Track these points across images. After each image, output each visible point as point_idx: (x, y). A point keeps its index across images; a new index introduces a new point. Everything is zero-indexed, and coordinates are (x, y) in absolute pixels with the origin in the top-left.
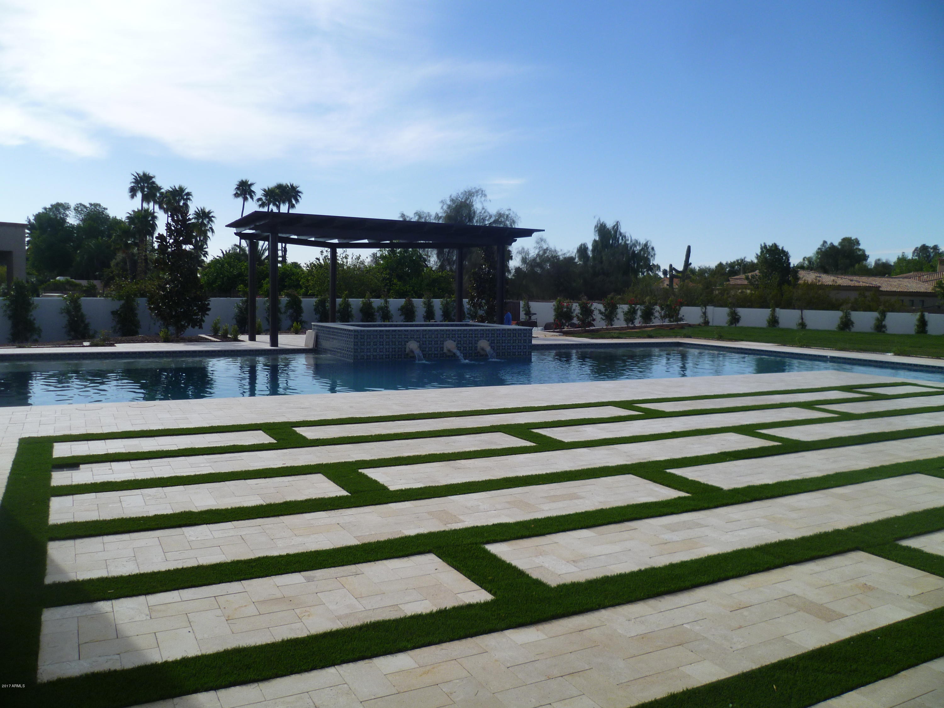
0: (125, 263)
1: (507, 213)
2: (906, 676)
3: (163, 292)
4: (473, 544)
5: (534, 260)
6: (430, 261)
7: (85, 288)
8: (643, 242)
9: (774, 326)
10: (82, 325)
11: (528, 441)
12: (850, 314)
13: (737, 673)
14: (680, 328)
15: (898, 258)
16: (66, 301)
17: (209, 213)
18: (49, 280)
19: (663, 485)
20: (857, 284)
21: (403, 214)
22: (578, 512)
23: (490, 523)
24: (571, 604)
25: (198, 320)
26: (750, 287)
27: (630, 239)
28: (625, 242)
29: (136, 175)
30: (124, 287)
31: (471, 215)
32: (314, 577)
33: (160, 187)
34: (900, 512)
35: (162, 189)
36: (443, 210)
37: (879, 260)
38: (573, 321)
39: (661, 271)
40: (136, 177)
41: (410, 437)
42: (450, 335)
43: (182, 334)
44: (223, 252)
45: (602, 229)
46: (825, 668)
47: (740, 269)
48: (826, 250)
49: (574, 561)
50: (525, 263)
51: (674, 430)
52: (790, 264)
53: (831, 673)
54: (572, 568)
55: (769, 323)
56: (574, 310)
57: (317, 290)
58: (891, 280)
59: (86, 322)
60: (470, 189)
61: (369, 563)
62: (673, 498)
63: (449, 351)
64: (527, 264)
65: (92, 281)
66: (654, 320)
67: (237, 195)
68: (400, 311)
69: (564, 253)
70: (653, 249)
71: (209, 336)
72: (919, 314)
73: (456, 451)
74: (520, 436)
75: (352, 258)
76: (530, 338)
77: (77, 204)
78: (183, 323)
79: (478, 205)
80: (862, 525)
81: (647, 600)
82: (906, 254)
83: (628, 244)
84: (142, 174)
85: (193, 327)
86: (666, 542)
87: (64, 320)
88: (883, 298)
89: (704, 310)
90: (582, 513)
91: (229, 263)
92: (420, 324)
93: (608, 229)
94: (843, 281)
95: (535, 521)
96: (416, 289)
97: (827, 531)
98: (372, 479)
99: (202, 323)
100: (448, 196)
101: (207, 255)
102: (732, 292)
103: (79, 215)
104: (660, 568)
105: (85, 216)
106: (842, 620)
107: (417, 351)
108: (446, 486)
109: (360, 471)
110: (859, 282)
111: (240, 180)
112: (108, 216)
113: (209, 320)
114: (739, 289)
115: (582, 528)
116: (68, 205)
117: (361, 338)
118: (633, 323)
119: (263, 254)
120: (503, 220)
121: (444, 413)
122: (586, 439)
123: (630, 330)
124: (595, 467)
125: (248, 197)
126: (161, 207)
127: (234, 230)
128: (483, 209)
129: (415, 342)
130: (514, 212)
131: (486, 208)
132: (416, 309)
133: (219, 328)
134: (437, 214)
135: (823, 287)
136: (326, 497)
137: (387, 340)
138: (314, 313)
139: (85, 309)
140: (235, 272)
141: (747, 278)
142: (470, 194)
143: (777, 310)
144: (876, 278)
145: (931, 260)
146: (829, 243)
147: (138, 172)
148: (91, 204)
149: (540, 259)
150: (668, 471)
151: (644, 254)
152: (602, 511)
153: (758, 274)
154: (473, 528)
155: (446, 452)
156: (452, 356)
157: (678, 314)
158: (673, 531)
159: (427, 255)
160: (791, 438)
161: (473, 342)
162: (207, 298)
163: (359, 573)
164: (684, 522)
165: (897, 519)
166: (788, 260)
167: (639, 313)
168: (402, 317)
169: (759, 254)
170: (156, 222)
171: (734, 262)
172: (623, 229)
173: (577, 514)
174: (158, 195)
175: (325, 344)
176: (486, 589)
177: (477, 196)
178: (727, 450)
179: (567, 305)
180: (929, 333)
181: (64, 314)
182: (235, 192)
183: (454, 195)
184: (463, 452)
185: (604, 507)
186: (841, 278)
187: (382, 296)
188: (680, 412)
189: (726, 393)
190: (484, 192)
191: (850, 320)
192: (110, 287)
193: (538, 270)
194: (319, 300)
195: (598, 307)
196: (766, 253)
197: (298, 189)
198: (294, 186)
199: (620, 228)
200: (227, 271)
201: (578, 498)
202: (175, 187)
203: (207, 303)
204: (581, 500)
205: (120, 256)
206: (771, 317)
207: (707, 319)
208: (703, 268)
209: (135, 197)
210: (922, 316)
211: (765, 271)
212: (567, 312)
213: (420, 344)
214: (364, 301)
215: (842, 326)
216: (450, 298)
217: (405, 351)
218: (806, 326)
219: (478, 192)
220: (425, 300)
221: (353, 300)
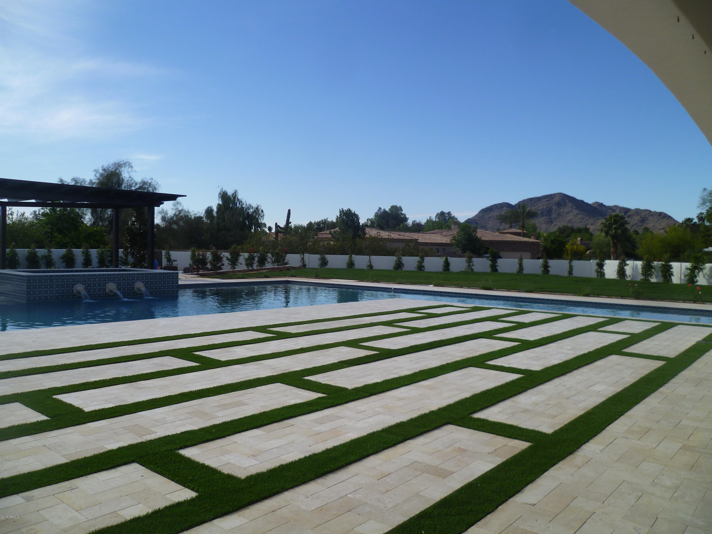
1: (150, 181)
2: (502, 509)
4: (169, 451)
5: (172, 218)
6: (85, 218)
8: (255, 206)
9: (351, 267)
11: (192, 361)
12: (401, 258)
13: (395, 526)
14: (286, 270)
15: (427, 220)
19: (305, 389)
20: (403, 238)
21: (61, 179)
22: (246, 415)
23: (179, 432)
24: (261, 491)
26: (333, 239)
27: (245, 204)
28: (242, 206)
31: (120, 182)
32: (33, 497)
34: (467, 395)
36: (97, 177)
37: (415, 221)
38: (207, 266)
39: (267, 227)
41: (92, 365)
42: (110, 278)
45: (224, 196)
46: (451, 512)
47: (324, 227)
48: (381, 214)
49: (253, 456)
50: (164, 221)
51: (302, 347)
52: (359, 223)
53: (456, 515)
54: (253, 462)
55: (348, 265)
56: (208, 257)
58: (424, 235)
60: (119, 162)
61: (81, 478)
62: (315, 398)
63: (111, 291)
64: (166, 222)
66: (266, 264)
68: (61, 259)
69: (195, 213)
70: (262, 211)
72: (444, 258)
73: (136, 374)
74: (185, 358)
75: (17, 215)
76: (177, 280)
79: (125, 174)
80: (446, 406)
81: (317, 479)
82: (432, 217)
83: (243, 208)
86: (318, 432)
88: (420, 247)
89: (302, 257)
90: (250, 416)
92: (80, 270)
93: (229, 196)
94: (395, 235)
95: (215, 426)
96: (74, 241)
97: (426, 412)
98: (67, 403)
100: (101, 166)
102: (321, 244)
104: (319, 453)
106: (452, 475)
107: (84, 292)
108: (134, 404)
109: (54, 397)
110: (405, 236)
114: (326, 241)
115: (252, 429)
117: (34, 282)
118: (252, 267)
120: (146, 186)
121: (117, 342)
122: (238, 358)
123: (250, 272)
124: (250, 379)
128: (130, 177)
129: (82, 285)
130: (155, 181)
131: (132, 177)
132: (76, 257)
134: (91, 181)
135: (382, 240)
136: (28, 422)
137: (57, 283)
141: (331, 233)
142: (119, 165)
143: (353, 255)
144: (415, 234)
145: (446, 222)
146: (382, 209)
149: (176, 218)
150: (306, 378)
151: (256, 215)
152: (264, 413)
153: (338, 230)
154: (165, 437)
155: (127, 375)
156: (113, 296)
157: (284, 260)
158: (321, 424)
159: (83, 213)
160: (384, 348)
161: (131, 284)
163: (74, 488)
164: (327, 416)
165: (466, 399)
166: (359, 221)
167: (256, 259)
168: (64, 264)
169: (339, 216)
171: (320, 221)
172: (240, 196)
173: (246, 418)
176: (188, 487)
177: (125, 167)
178: (344, 360)
179: (203, 254)
180: (451, 271)
183: (106, 166)
184: (141, 374)
185: (266, 410)
186: (393, 233)
187: (46, 247)
188: (302, 333)
189: (331, 317)
190: (130, 165)
191: (401, 262)
193: (175, 227)
195: (226, 255)
196: (343, 216)
199: (238, 195)
201: (244, 404)
204: (246, 406)
206: (349, 261)
207: (304, 263)
208: (297, 226)
210: (447, 259)
211: (343, 228)
212: (202, 259)
213: (86, 286)
214: (30, 251)
215: (396, 267)
216: (106, 248)
217: (73, 292)
218: (373, 267)
219: (126, 164)
220: (83, 250)
221: (19, 250)
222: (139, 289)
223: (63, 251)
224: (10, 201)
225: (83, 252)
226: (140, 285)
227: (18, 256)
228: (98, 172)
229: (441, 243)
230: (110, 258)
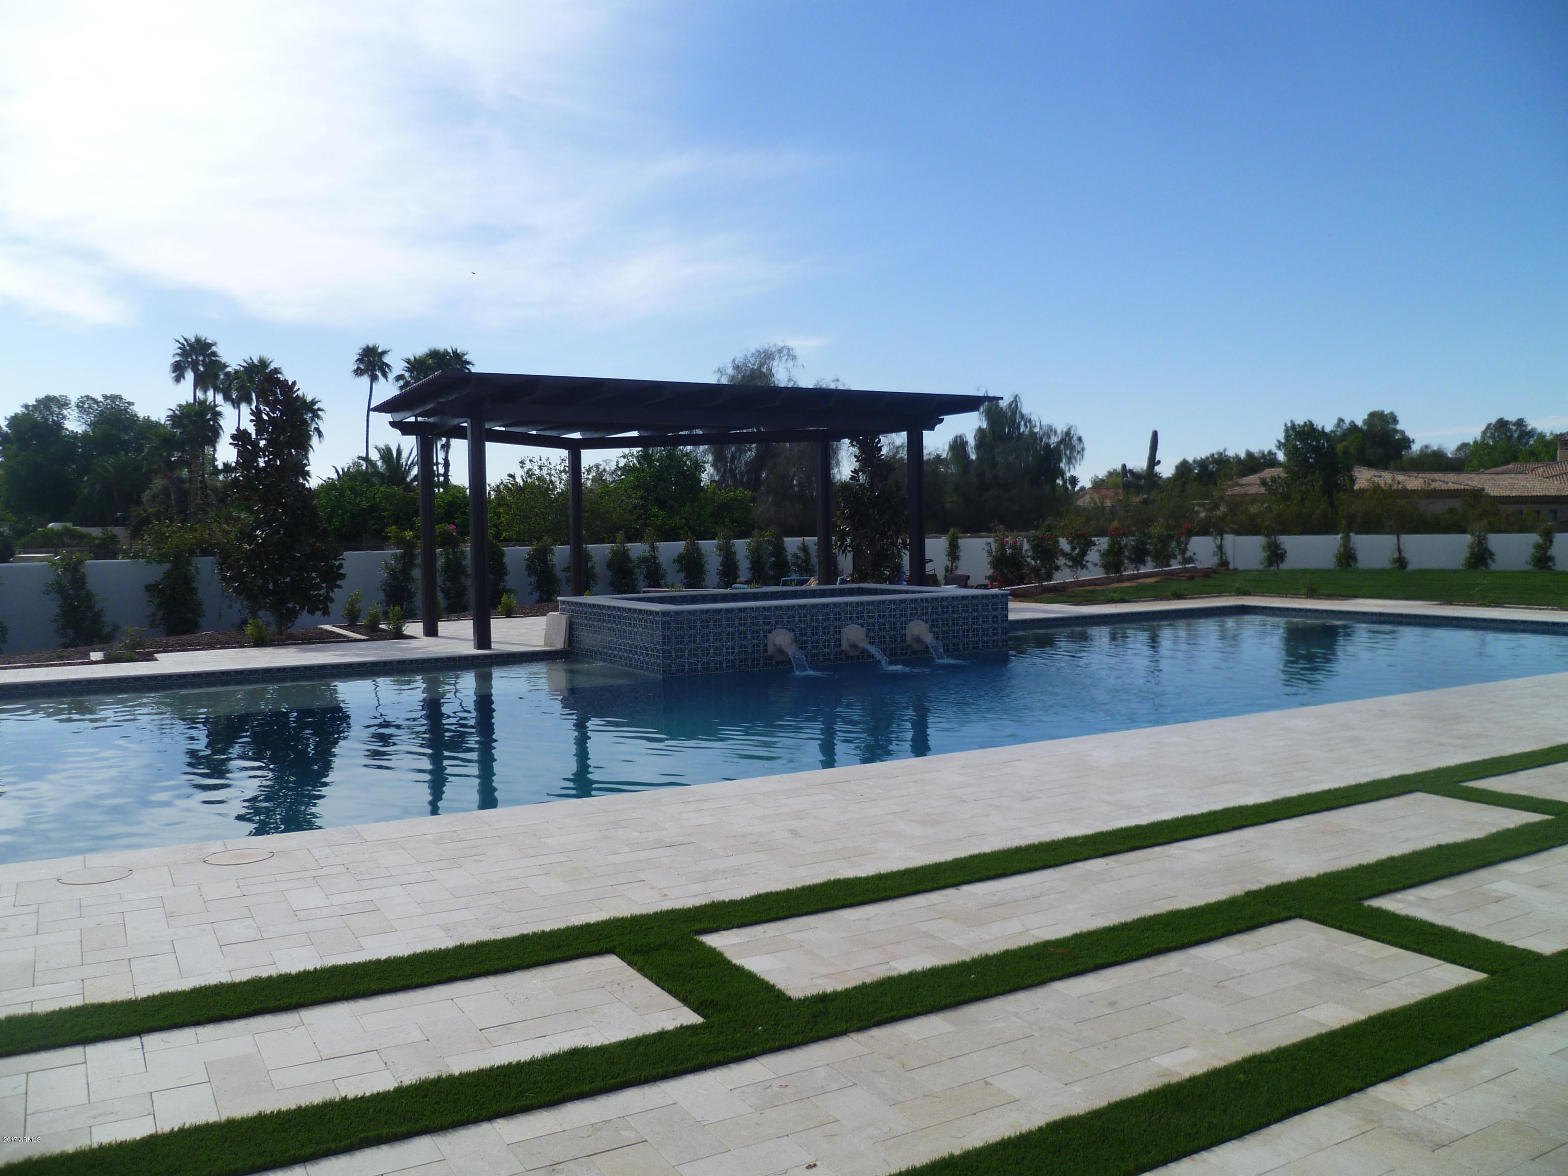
0: (168, 496)
3: (250, 546)
7: (97, 541)
8: (1061, 428)
9: (1349, 565)
10: (89, 615)
12: (1485, 539)
14: (1202, 576)
15: (1476, 442)
16: (57, 569)
17: (313, 402)
18: (35, 529)
20: (1444, 487)
25: (321, 598)
26: (1278, 498)
27: (1038, 424)
28: (1031, 431)
29: (182, 341)
30: (169, 537)
33: (224, 364)
35: (228, 366)
37: (1429, 446)
40: (183, 344)
42: (850, 613)
43: (288, 628)
44: (337, 471)
45: (992, 408)
55: (1339, 560)
56: (1026, 551)
57: (517, 531)
59: (97, 607)
60: (767, 348)
63: (854, 646)
65: (109, 528)
67: (358, 372)
68: (677, 565)
70: (1080, 439)
71: (341, 627)
76: (1004, 613)
77: (82, 397)
78: (290, 605)
79: (781, 373)
83: (1036, 434)
84: (193, 340)
85: (312, 612)
87: (52, 606)
89: (1218, 542)
91: (352, 489)
93: (1002, 407)
94: (1420, 482)
99: (329, 604)
100: (730, 360)
101: (310, 477)
103: (85, 417)
105: (95, 417)
110: (1447, 483)
111: (364, 347)
112: (136, 415)
113: (340, 597)
116: (66, 400)
117: (677, 628)
119: (409, 471)
123: (1116, 585)
125: (379, 374)
126: (227, 398)
127: (388, 417)
129: (786, 631)
131: (795, 379)
133: (359, 611)
135: (1405, 493)
138: (527, 573)
139: (93, 585)
140: (365, 505)
141: (1264, 483)
142: (767, 356)
143: (1353, 535)
144: (1471, 476)
145: (1514, 443)
146: (1347, 421)
147: (185, 337)
148: (105, 397)
151: (1066, 448)
153: (1283, 475)
156: (862, 658)
157: (1188, 551)
161: (899, 625)
162: (337, 555)
168: (682, 575)
169: (1283, 441)
170: (221, 423)
171: (1207, 458)
172: (1026, 408)
174: (222, 377)
175: (588, 638)
177: (780, 358)
179: (1014, 543)
181: (53, 595)
182: (356, 367)
183: (740, 358)
186: (1416, 477)
187: (643, 537)
190: (791, 352)
191: (1486, 549)
192: (142, 539)
194: (535, 550)
195: (1060, 544)
197: (465, 357)
198: (458, 352)
199: (1021, 407)
200: (349, 503)
202: (251, 359)
203: (337, 563)
205: (158, 483)
206: (1342, 550)
207: (1224, 558)
209: (182, 380)
212: (1012, 555)
213: (795, 634)
214: (615, 548)
215: (1473, 561)
216: (764, 536)
217: (766, 651)
218: (1407, 563)
219: (781, 352)
220: (720, 542)
221: (595, 548)
222: (918, 640)
223: (679, 546)
224: (585, 437)
225: (719, 548)
226: (918, 629)
227: (592, 561)
228: (724, 372)
229: (1546, 496)
230: (772, 559)
